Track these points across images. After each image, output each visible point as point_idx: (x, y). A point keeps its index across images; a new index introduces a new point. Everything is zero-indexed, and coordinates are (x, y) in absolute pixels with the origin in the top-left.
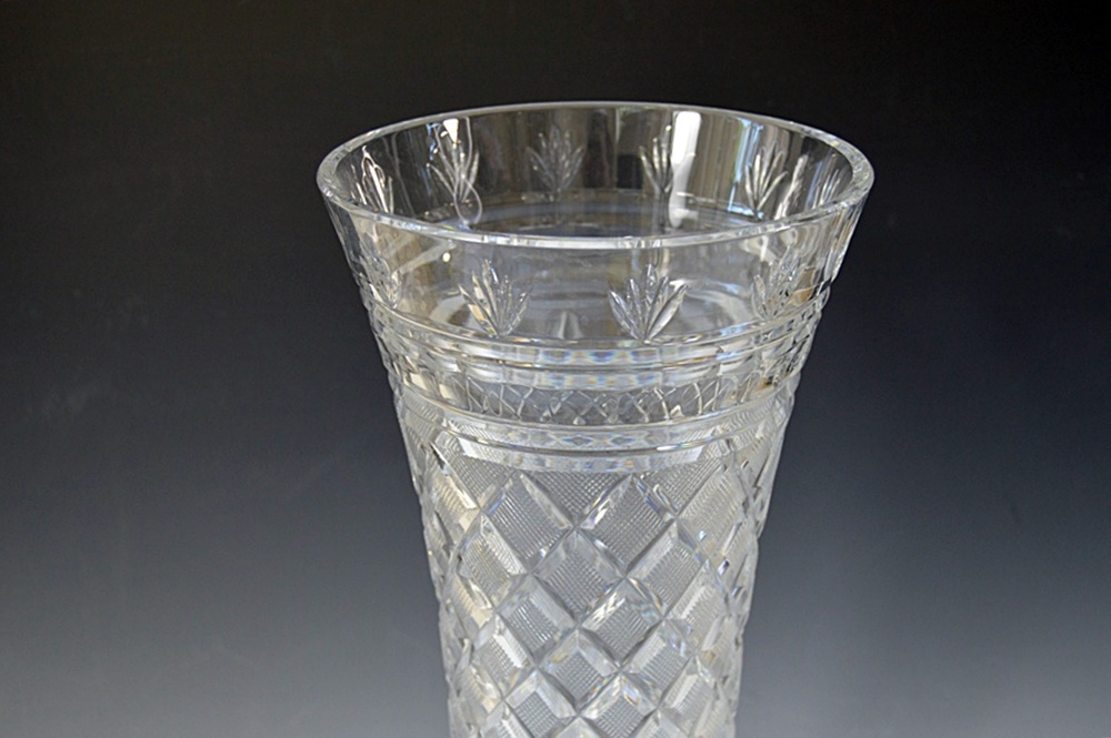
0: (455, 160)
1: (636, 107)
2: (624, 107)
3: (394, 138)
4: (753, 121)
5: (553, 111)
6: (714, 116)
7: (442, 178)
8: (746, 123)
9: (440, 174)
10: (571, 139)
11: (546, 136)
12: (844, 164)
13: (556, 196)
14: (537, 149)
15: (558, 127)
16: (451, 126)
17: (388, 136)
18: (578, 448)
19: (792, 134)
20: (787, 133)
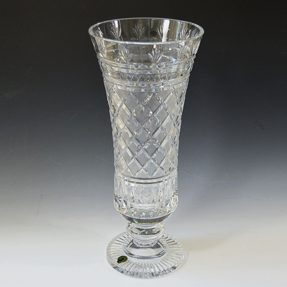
0: (116, 30)
1: (156, 19)
2: (153, 19)
3: (104, 25)
4: (180, 22)
5: (138, 19)
6: (172, 21)
7: (113, 34)
8: (179, 22)
9: (113, 33)
10: (142, 26)
11: (136, 25)
12: (198, 30)
13: (138, 39)
14: (134, 27)
15: (139, 23)
16: (116, 22)
17: (103, 24)
18: (143, 86)
19: (188, 24)
20: (187, 24)
